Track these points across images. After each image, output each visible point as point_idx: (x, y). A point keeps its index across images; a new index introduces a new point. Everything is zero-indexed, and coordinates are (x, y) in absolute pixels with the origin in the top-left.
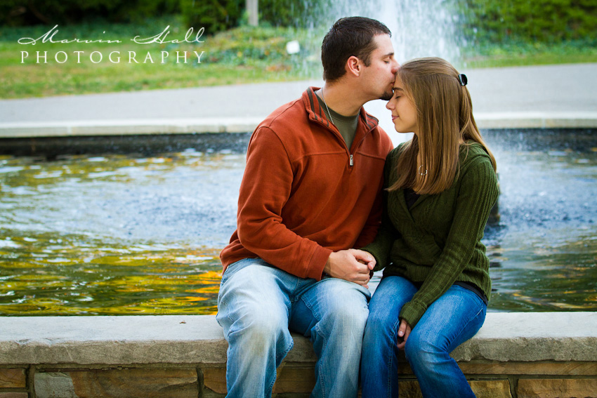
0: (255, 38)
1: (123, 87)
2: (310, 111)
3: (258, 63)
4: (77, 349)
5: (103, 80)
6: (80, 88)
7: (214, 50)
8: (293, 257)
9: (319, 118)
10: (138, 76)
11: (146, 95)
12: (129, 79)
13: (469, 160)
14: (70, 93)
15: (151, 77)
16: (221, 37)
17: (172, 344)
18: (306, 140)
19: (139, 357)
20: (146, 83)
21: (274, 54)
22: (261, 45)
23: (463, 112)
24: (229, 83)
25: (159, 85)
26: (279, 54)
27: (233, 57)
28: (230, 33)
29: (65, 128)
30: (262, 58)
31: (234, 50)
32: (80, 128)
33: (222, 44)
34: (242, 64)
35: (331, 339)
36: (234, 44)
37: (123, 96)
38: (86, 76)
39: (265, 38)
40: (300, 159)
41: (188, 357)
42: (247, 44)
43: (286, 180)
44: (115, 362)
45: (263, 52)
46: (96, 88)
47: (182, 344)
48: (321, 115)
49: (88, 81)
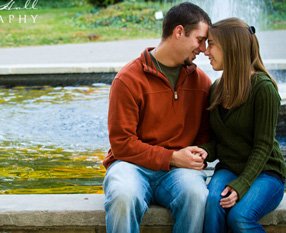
0: (134, 9)
1: (46, 42)
2: (145, 65)
3: (136, 25)
4: (16, 216)
5: (33, 37)
6: (17, 43)
7: (106, 17)
8: (148, 158)
9: (150, 69)
10: (56, 35)
11: (61, 47)
12: (50, 37)
13: (258, 84)
14: (10, 46)
15: (64, 35)
16: (110, 8)
17: (79, 213)
18: (144, 84)
19: (57, 222)
20: (61, 39)
21: (146, 19)
22: (137, 13)
23: (253, 51)
24: (116, 39)
25: (69, 40)
26: (149, 19)
27: (119, 22)
28: (116, 6)
29: (7, 69)
30: (138, 22)
31: (120, 17)
32: (17, 69)
33: (111, 13)
34: (125, 26)
35: (184, 210)
36: (120, 13)
37: (46, 47)
38: (21, 35)
39: (140, 9)
40: (141, 97)
41: (89, 222)
42: (128, 13)
43: (134, 111)
44: (42, 225)
45: (139, 18)
46: (28, 43)
47: (86, 213)
48: (152, 67)
49: (22, 38)
